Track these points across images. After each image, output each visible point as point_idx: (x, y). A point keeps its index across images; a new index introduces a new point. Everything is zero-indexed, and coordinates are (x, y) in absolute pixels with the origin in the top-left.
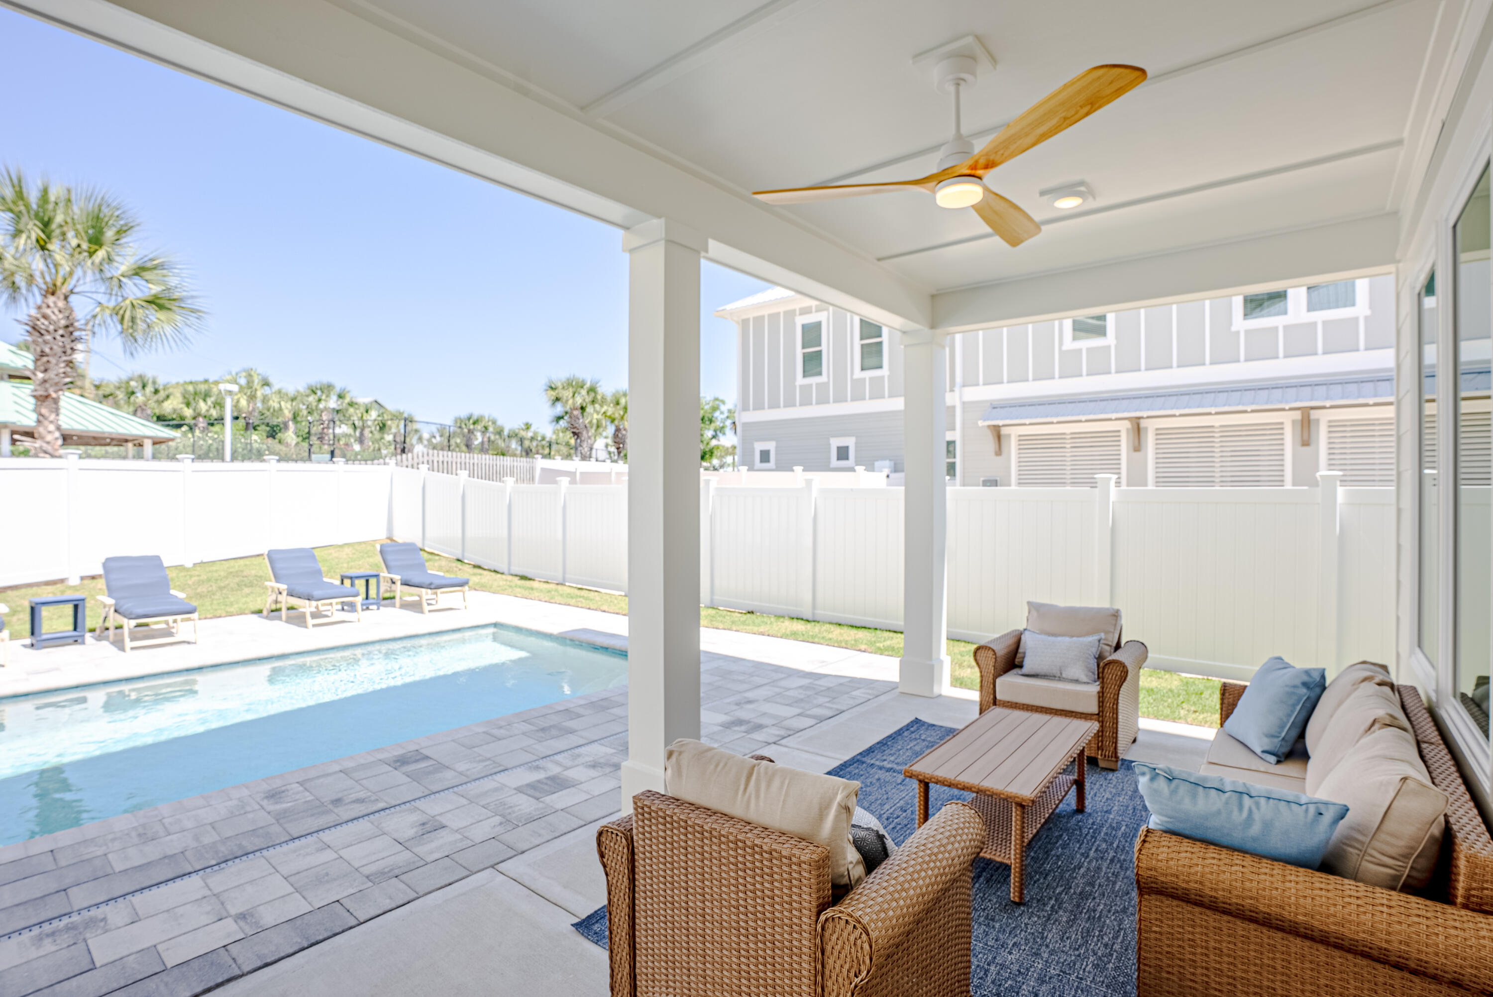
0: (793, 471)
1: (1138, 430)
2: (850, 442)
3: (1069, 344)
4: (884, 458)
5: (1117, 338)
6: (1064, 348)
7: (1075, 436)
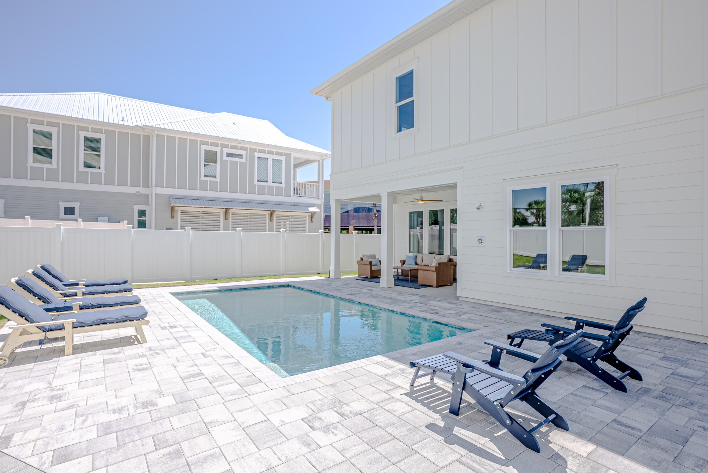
0: (25, 219)
1: (227, 212)
2: (76, 206)
3: (203, 178)
4: (103, 216)
5: (220, 179)
6: (201, 179)
7: (204, 213)
